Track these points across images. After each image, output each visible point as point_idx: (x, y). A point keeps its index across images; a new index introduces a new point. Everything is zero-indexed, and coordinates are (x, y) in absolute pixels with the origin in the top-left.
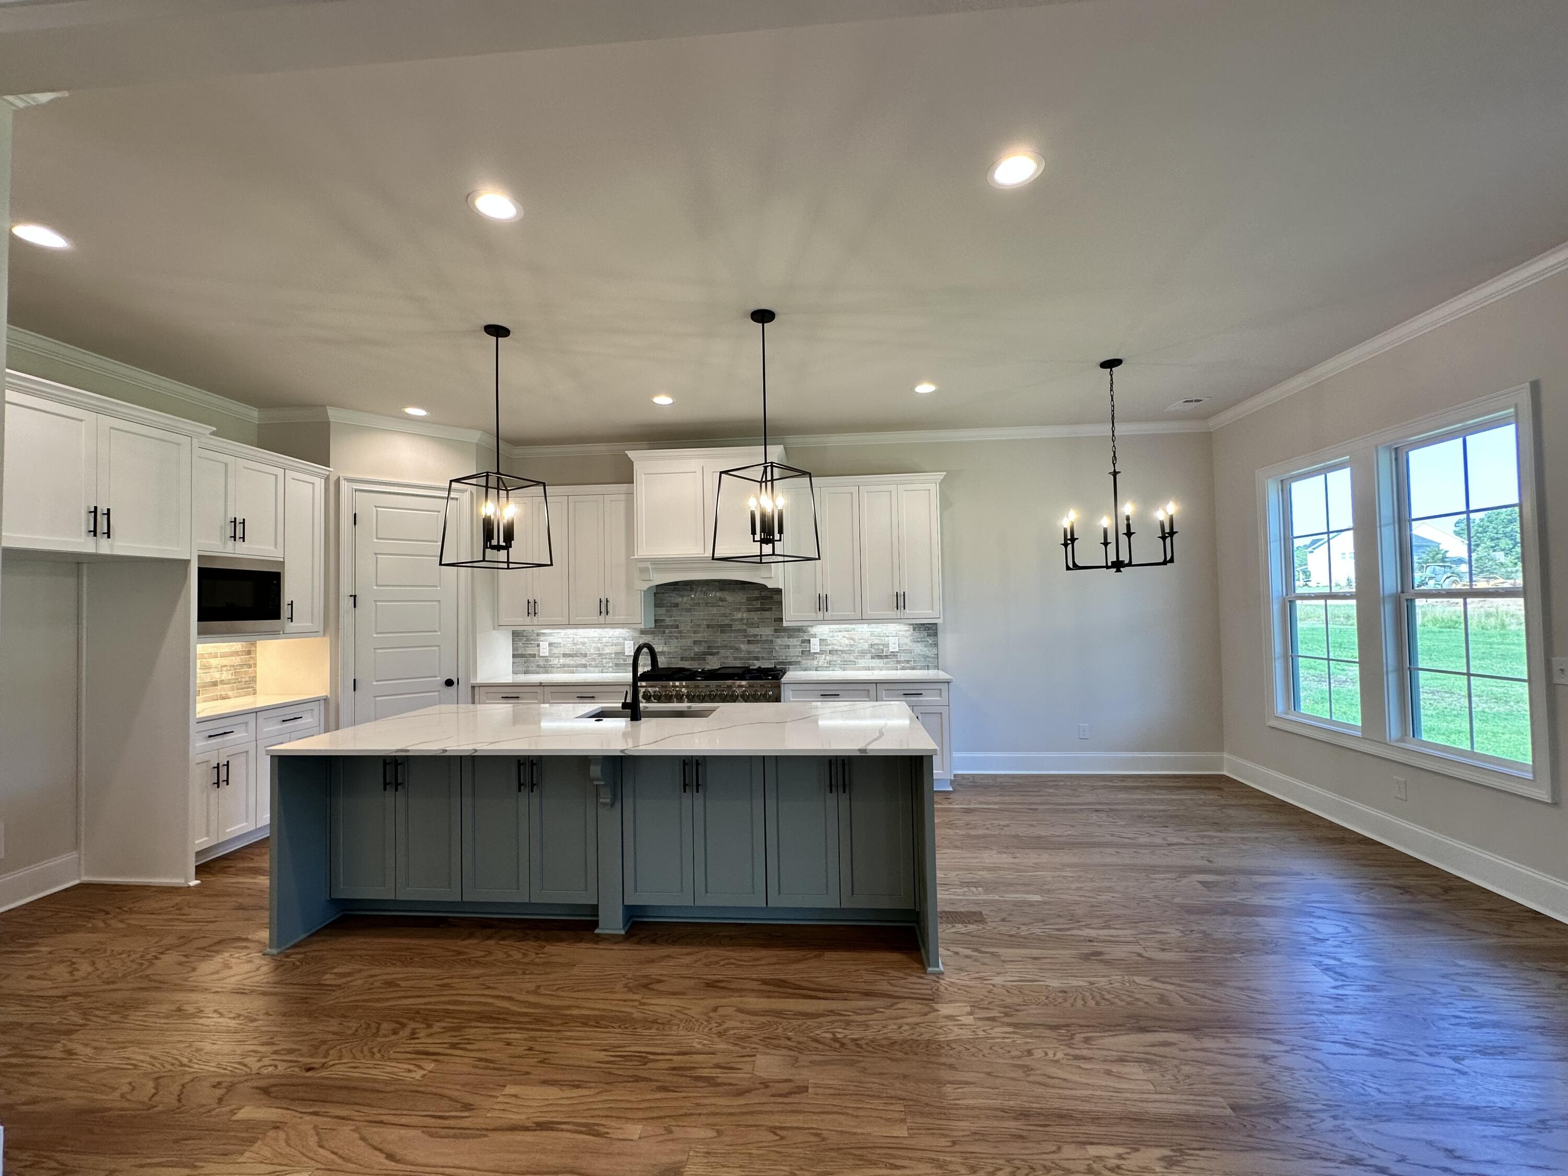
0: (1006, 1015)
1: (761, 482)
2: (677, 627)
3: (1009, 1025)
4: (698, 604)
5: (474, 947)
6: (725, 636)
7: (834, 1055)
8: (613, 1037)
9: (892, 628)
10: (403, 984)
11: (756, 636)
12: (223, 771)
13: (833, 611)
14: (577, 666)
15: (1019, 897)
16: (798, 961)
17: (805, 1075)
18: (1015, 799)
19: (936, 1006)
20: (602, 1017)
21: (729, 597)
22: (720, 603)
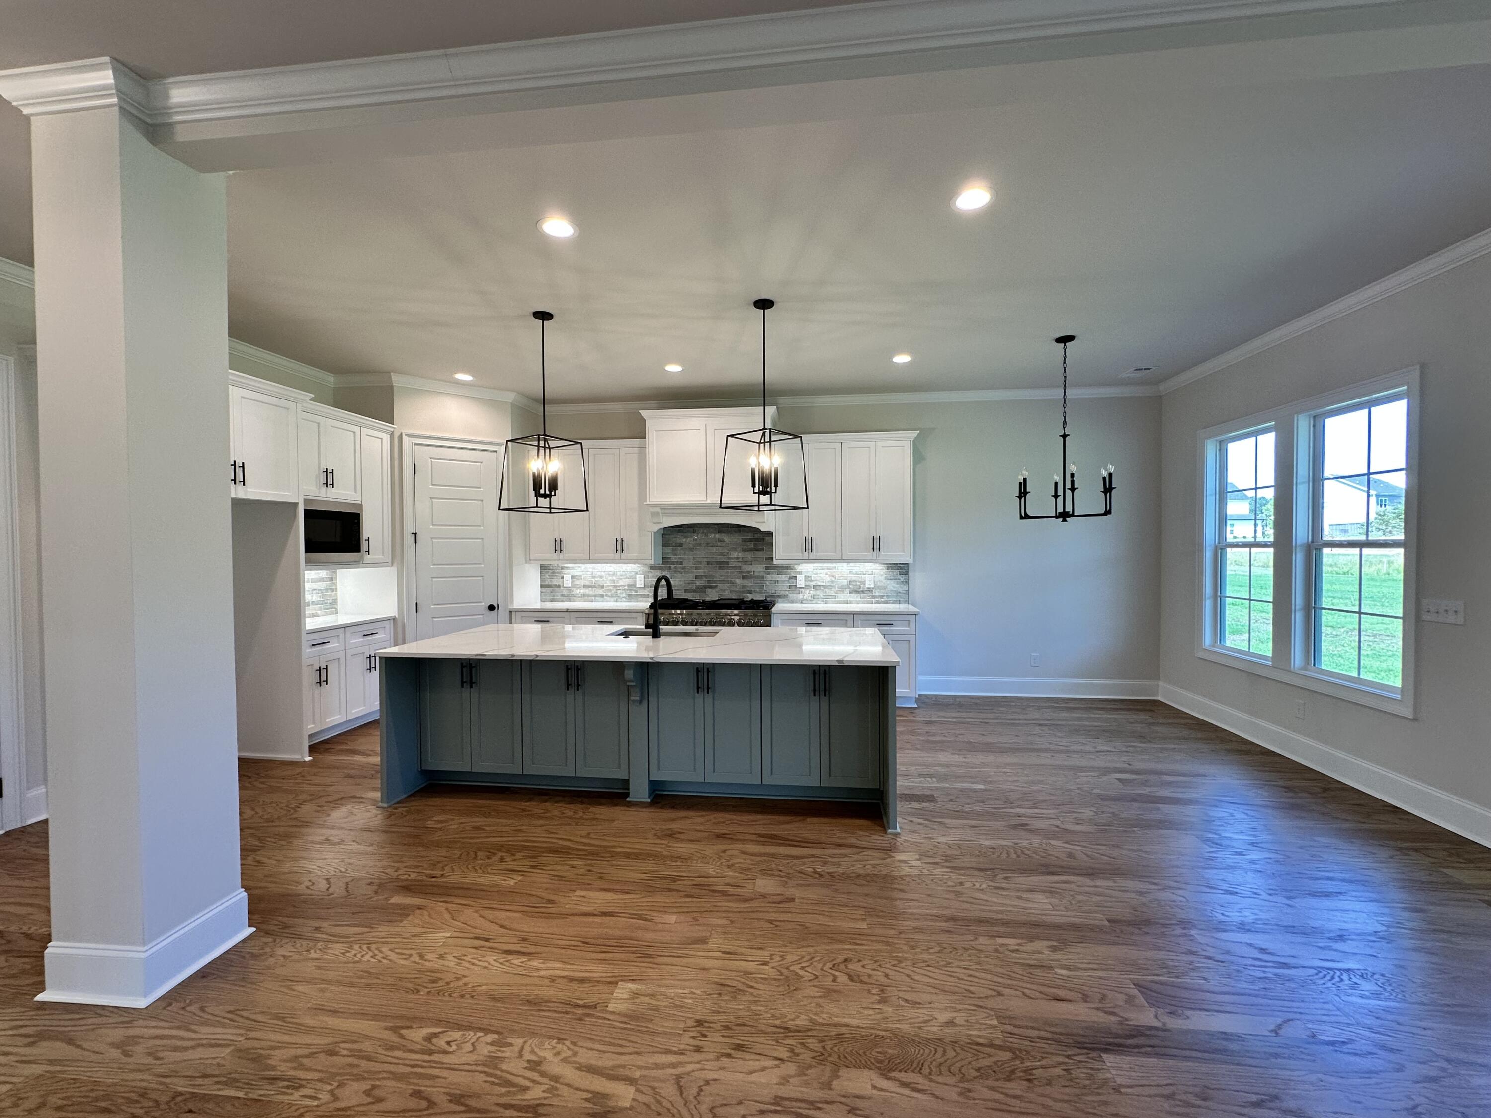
0: (946, 861)
1: (760, 443)
2: (681, 563)
3: (947, 867)
4: (700, 544)
5: (534, 807)
6: (723, 572)
7: (812, 881)
8: (650, 865)
9: (869, 567)
10: (487, 828)
11: (749, 572)
12: (323, 672)
13: (817, 552)
14: (595, 596)
15: (966, 785)
16: (788, 823)
17: (791, 892)
18: (971, 715)
19: (893, 854)
20: (640, 854)
21: (727, 539)
22: (719, 544)
